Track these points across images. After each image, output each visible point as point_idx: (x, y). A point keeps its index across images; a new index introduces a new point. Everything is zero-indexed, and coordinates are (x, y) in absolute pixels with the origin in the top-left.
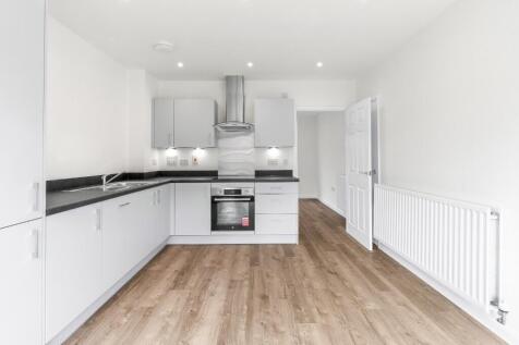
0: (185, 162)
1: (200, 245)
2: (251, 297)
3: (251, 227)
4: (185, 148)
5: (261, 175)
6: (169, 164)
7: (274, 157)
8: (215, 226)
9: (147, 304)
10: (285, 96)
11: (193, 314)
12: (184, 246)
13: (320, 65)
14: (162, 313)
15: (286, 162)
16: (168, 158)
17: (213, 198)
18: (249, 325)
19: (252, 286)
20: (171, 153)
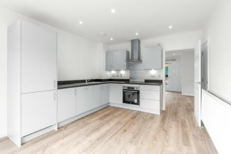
0: (118, 76)
1: (119, 108)
2: (121, 129)
3: (138, 104)
4: (118, 70)
5: (148, 82)
6: (113, 76)
7: (153, 73)
8: (125, 101)
9: (89, 122)
10: (159, 45)
11: (98, 128)
12: (114, 107)
13: (170, 27)
14: (91, 125)
15: (159, 76)
16: (112, 74)
17: (123, 90)
18: (111, 137)
19: (124, 126)
20: (113, 72)
